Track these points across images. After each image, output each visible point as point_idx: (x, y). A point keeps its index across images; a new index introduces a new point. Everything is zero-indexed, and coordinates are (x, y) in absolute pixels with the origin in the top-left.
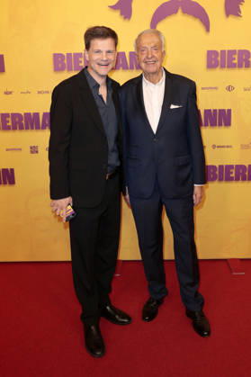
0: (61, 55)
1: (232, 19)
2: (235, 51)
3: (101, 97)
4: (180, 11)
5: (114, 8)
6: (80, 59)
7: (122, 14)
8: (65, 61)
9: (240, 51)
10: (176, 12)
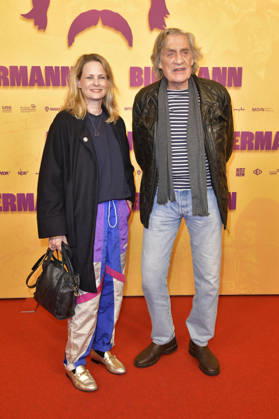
4: (100, 23)
5: (27, 16)
7: (36, 24)
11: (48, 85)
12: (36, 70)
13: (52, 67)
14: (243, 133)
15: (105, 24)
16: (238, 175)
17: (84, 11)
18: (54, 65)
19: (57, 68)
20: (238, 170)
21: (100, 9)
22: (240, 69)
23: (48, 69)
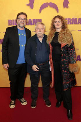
0: (11, 20)
2: (67, 19)
4: (49, 6)
5: (28, 5)
8: (12, 22)
9: (68, 19)
11: (33, 24)
13: (35, 19)
15: (50, 6)
17: (44, 3)
18: (35, 18)
19: (36, 19)
21: (49, 2)
23: (34, 20)
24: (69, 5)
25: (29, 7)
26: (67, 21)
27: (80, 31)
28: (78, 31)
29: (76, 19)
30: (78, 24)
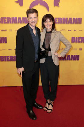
1: (56, 7)
2: (57, 18)
3: (34, 34)
6: (6, 19)
7: (19, 4)
8: (1, 20)
9: (59, 18)
10: (38, 4)
12: (20, 18)
14: (82, 37)
16: (80, 50)
20: (80, 48)
22: (81, 18)
23: (23, 18)
24: (60, 4)
25: (18, 4)
26: (58, 20)
27: (70, 30)
28: (69, 30)
29: (67, 18)
30: (69, 23)
